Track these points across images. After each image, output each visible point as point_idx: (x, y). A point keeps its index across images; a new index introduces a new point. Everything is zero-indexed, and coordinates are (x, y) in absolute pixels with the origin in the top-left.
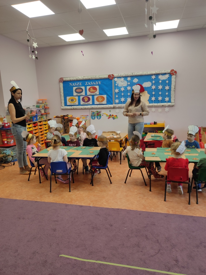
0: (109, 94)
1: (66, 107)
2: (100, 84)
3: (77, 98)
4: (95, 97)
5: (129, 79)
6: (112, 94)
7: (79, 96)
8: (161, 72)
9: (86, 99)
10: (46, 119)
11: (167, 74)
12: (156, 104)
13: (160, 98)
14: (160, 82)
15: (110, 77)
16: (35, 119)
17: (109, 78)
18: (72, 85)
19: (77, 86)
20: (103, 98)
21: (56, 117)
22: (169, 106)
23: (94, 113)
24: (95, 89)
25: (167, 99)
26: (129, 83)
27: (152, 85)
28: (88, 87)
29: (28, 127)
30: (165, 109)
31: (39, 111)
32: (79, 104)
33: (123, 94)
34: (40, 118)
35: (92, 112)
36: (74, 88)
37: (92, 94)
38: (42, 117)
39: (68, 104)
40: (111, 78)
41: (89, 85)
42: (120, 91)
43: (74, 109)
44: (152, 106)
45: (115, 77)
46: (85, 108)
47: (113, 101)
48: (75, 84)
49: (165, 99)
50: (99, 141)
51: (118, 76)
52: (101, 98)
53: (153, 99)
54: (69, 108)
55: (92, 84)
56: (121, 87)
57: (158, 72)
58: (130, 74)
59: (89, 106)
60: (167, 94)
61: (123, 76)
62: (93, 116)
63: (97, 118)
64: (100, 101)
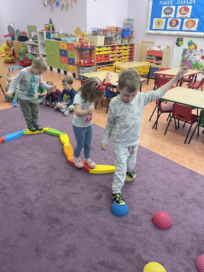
0: (202, 18)
1: (151, 31)
2: (194, 3)
3: (164, 20)
4: (185, 20)
7: (167, 19)
9: (174, 23)
10: (127, 44)
18: (162, 3)
19: (167, 5)
20: (194, 22)
28: (179, 7)
32: (165, 29)
36: (164, 8)
37: (183, 16)
39: (154, 27)
41: (181, 5)
43: (158, 35)
46: (170, 34)
48: (165, 3)
52: (191, 23)
54: (153, 33)
55: (184, 3)
59: (175, 32)
64: (189, 26)
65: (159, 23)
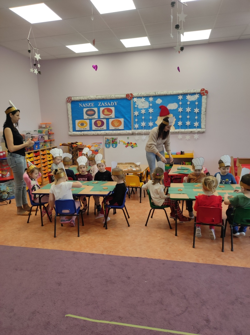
0: (127, 118)
1: (75, 133)
2: (116, 105)
3: (88, 121)
4: (110, 121)
5: (151, 99)
6: (130, 118)
7: (91, 120)
8: (189, 92)
9: (99, 123)
10: (49, 147)
11: (197, 94)
12: (183, 130)
13: (188, 123)
14: (188, 103)
15: (128, 96)
16: (37, 146)
17: (127, 98)
18: (82, 105)
19: (88, 107)
20: (120, 122)
21: (63, 145)
22: (199, 133)
23: (109, 140)
24: (110, 111)
25: (196, 124)
26: (151, 105)
27: (179, 107)
28: (102, 109)
29: (27, 157)
30: (194, 136)
31: (42, 137)
32: (91, 129)
33: (143, 118)
34: (42, 145)
35: (106, 139)
36: (85, 110)
37: (107, 117)
38: (45, 144)
39: (77, 128)
40: (129, 98)
41: (103, 106)
42: (140, 114)
43: (84, 135)
44: (179, 132)
45: (135, 97)
46: (98, 134)
47: (131, 126)
48: (85, 105)
49: (194, 123)
50: (114, 175)
51: (137, 96)
52: (117, 122)
53: (180, 123)
54: (78, 134)
55: (106, 105)
56: (142, 109)
57: (186, 92)
58: (152, 93)
59: (103, 132)
60: (196, 117)
61: (144, 95)
62: (107, 144)
63: (113, 146)
64: (116, 126)
65: (82, 124)
